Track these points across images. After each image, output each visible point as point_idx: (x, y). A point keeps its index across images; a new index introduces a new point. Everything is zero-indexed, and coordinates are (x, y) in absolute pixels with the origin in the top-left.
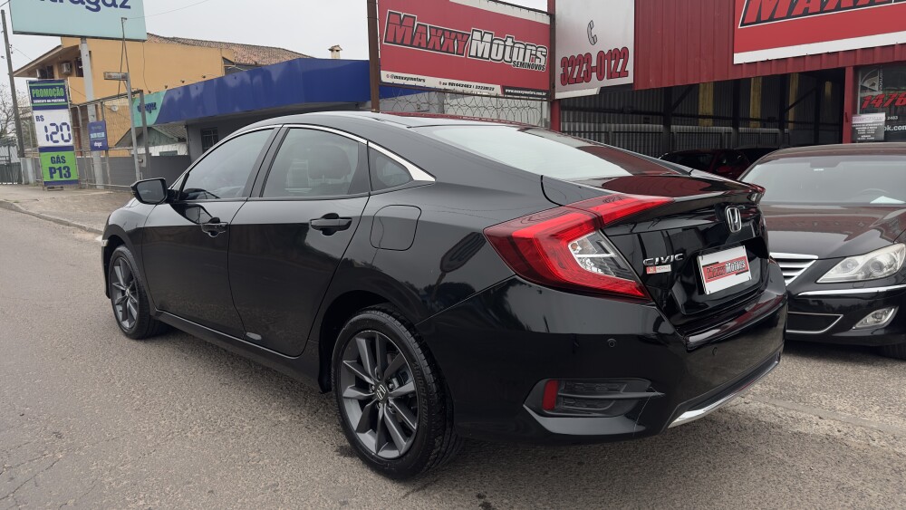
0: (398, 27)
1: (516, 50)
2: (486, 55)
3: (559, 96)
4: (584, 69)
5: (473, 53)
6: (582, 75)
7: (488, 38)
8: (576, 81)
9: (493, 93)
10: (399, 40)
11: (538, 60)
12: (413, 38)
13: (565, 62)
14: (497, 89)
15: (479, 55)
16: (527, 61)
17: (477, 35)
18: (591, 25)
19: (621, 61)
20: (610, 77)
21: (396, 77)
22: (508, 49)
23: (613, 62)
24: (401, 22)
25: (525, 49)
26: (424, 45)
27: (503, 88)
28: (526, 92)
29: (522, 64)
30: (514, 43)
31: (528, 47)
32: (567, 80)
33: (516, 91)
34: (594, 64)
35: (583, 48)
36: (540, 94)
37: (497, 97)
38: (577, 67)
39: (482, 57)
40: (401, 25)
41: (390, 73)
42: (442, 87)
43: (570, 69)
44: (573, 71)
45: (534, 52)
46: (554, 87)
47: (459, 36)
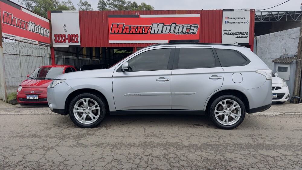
0: (7, 17)
1: (41, 30)
2: (33, 31)
3: (54, 46)
4: (63, 38)
5: (30, 30)
6: (63, 40)
7: (34, 25)
8: (60, 42)
9: (36, 43)
10: (7, 22)
11: (47, 34)
12: (12, 22)
13: (56, 36)
14: (37, 42)
15: (32, 30)
16: (44, 34)
17: (31, 24)
18: (65, 26)
19: (76, 38)
20: (73, 42)
21: (7, 35)
22: (39, 29)
23: (73, 38)
24: (8, 16)
25: (44, 30)
26: (15, 25)
27: (39, 42)
28: (45, 44)
29: (43, 35)
30: (41, 28)
31: (45, 29)
32: (57, 41)
33: (42, 43)
34: (67, 37)
35: (62, 32)
36: (48, 45)
37: (37, 45)
38: (61, 38)
39: (32, 31)
40: (8, 17)
41: (5, 34)
42: (21, 40)
43: (58, 38)
44: (59, 39)
45: (46, 31)
46: (52, 43)
47: (26, 23)
